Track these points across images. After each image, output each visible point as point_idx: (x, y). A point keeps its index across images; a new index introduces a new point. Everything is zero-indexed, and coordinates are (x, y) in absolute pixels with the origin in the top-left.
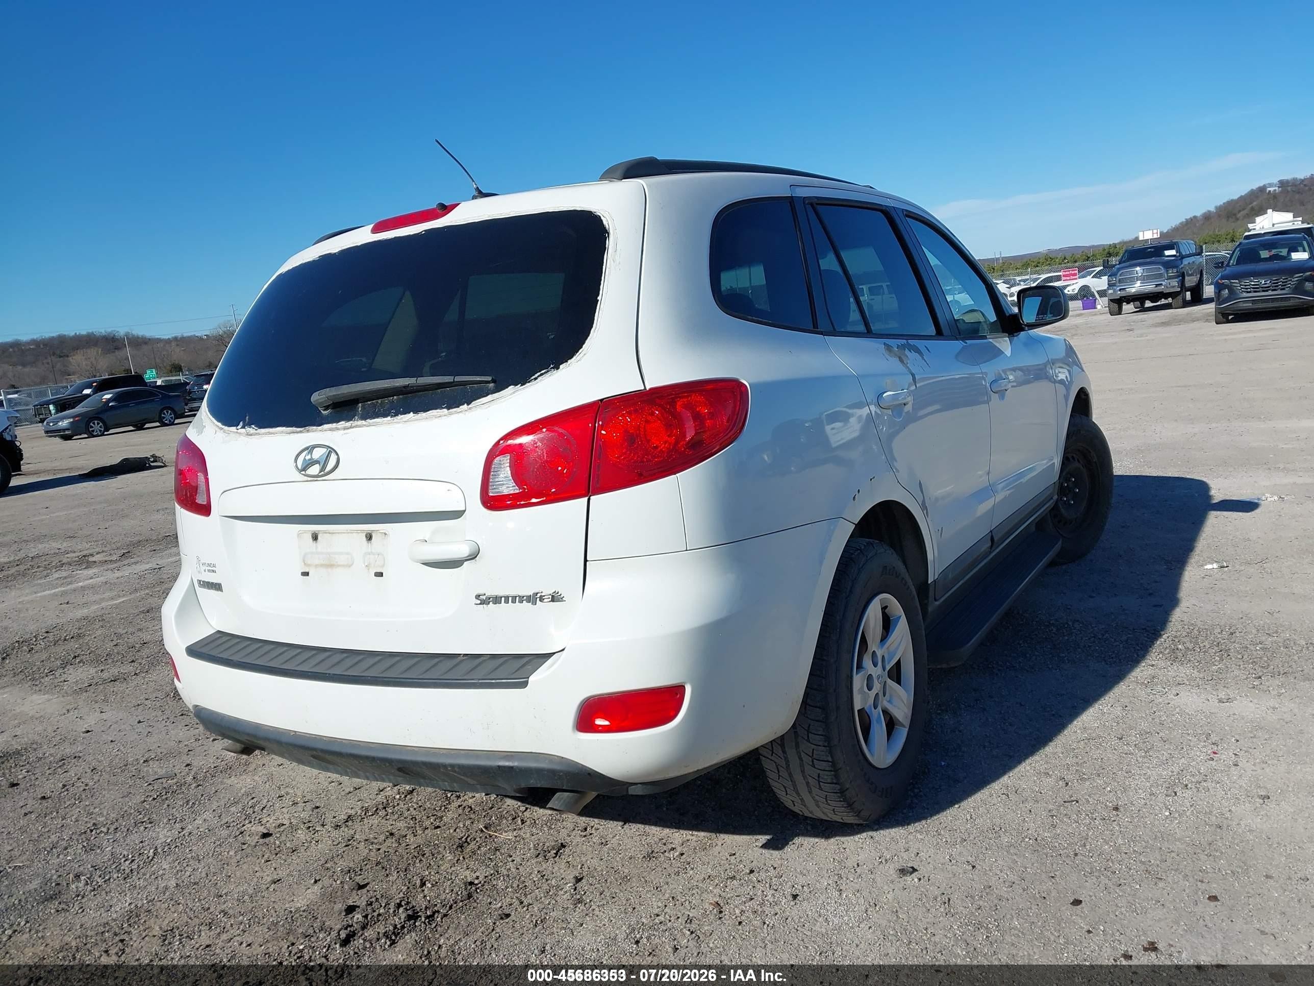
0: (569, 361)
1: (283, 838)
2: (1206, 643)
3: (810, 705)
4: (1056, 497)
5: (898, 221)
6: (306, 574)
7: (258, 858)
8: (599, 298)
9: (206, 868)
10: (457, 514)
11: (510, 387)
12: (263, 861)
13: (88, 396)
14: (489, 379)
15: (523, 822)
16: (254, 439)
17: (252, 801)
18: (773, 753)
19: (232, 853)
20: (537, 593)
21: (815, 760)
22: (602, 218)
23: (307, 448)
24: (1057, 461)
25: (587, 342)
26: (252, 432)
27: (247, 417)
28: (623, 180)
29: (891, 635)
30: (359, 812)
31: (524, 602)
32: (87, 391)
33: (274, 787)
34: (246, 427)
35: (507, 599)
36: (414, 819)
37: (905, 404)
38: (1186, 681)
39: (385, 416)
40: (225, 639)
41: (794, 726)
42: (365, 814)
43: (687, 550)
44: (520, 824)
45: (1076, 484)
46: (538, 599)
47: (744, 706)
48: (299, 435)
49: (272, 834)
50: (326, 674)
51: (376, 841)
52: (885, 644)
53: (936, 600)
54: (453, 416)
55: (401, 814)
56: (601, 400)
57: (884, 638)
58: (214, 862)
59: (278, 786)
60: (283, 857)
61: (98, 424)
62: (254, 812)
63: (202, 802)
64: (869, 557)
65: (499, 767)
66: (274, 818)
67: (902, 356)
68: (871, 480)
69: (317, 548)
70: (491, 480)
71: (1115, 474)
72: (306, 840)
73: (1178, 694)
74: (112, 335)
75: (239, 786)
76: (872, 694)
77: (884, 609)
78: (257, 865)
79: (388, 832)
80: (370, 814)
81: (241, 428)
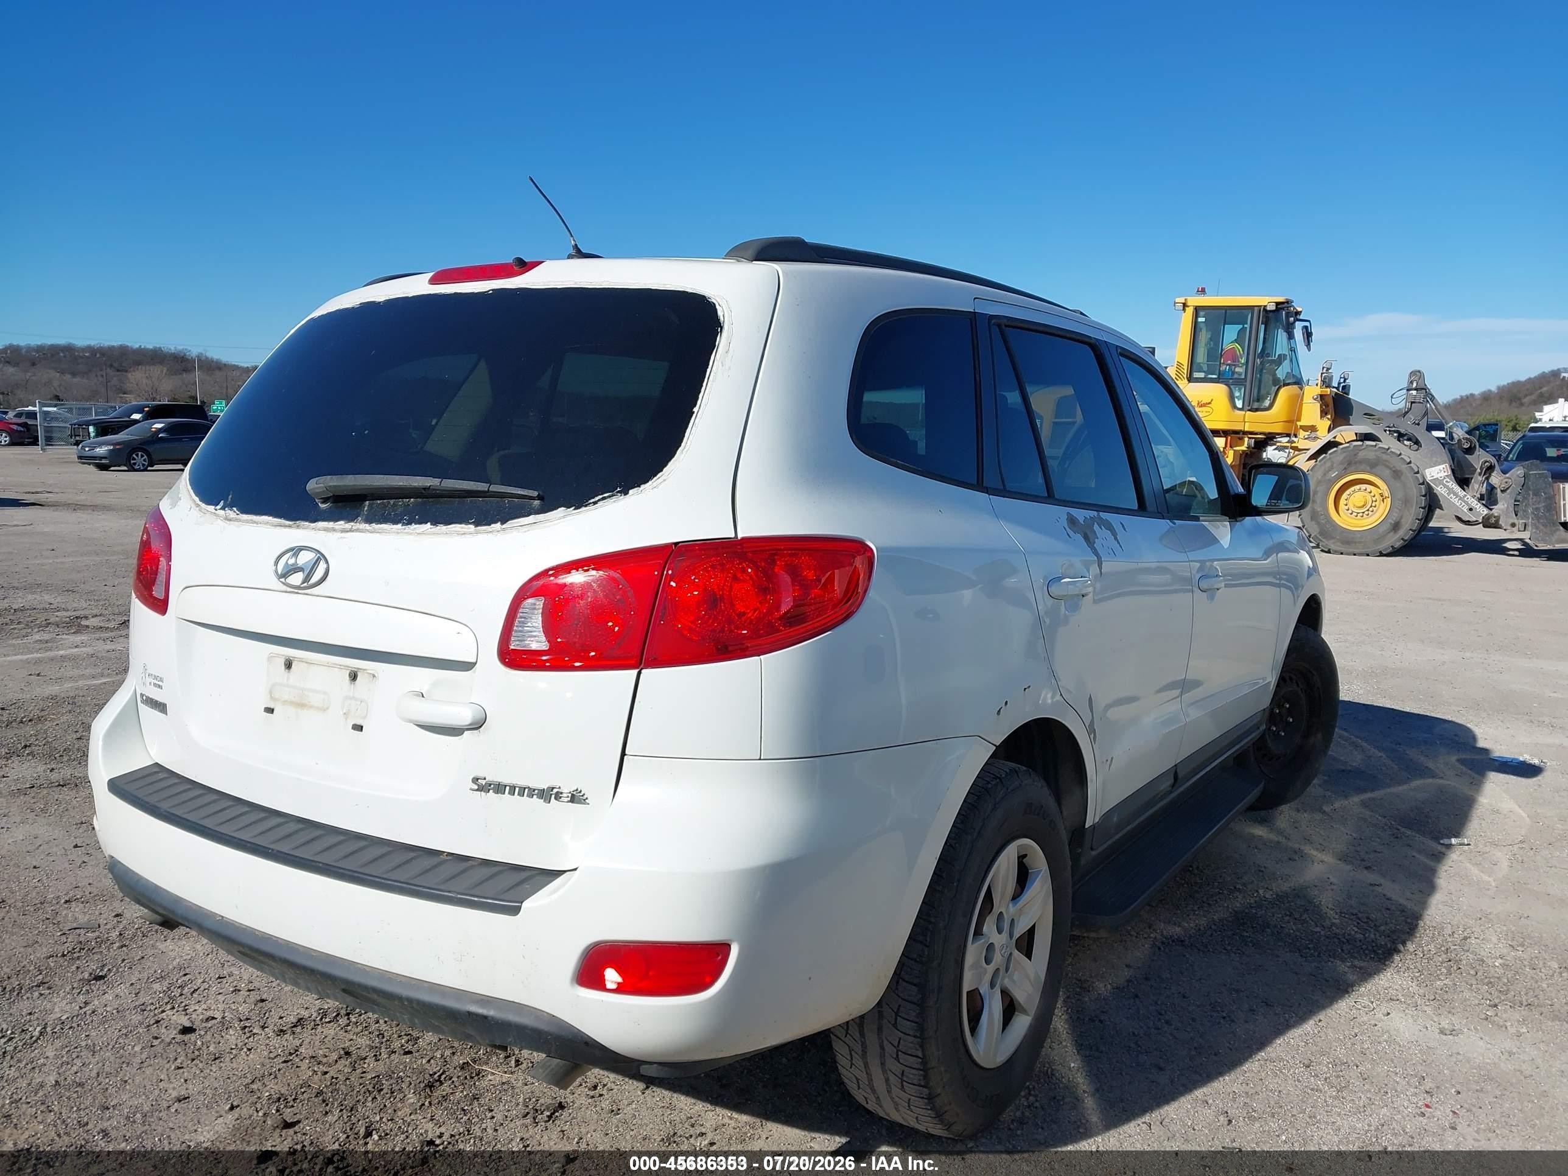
0: (643, 487)
1: (208, 1037)
2: (1432, 947)
3: (904, 980)
4: (1263, 727)
5: (1109, 361)
6: (270, 710)
7: (169, 1062)
8: (695, 410)
9: (100, 1064)
10: (467, 666)
11: (560, 509)
12: (173, 1067)
13: (136, 422)
14: (535, 494)
15: (518, 1063)
16: (232, 527)
17: (184, 978)
18: (847, 1033)
19: (137, 1049)
20: (553, 788)
21: (900, 1053)
22: (717, 307)
23: (292, 549)
24: (1271, 679)
25: (670, 464)
26: (232, 516)
27: (230, 497)
28: (754, 262)
29: (1027, 891)
30: (315, 1015)
31: (535, 797)
32: (136, 416)
33: (217, 961)
34: (226, 509)
35: (513, 789)
36: (381, 1036)
37: (1083, 596)
38: (1400, 997)
39: (395, 522)
40: (161, 776)
41: (879, 1003)
42: (321, 1019)
43: (760, 759)
44: (513, 1065)
45: (1290, 712)
46: (553, 796)
47: (810, 979)
48: (287, 530)
49: (195, 1030)
50: (270, 849)
51: (325, 1060)
52: (1016, 904)
53: (1092, 849)
54: (480, 536)
55: (366, 1027)
56: (676, 544)
57: (1015, 897)
58: (112, 1059)
59: (222, 961)
60: (201, 1065)
61: (142, 456)
62: (181, 995)
63: (120, 970)
64: (1009, 790)
65: (470, 1013)
66: (204, 1006)
67: (1088, 533)
68: (1025, 689)
69: (288, 679)
70: (515, 628)
71: (1340, 699)
72: (236, 1045)
73: (1389, 1014)
74: (182, 354)
75: (173, 954)
76: (991, 968)
77: (1021, 858)
78: (165, 1070)
79: (343, 1049)
80: (327, 1020)
81: (220, 509)
